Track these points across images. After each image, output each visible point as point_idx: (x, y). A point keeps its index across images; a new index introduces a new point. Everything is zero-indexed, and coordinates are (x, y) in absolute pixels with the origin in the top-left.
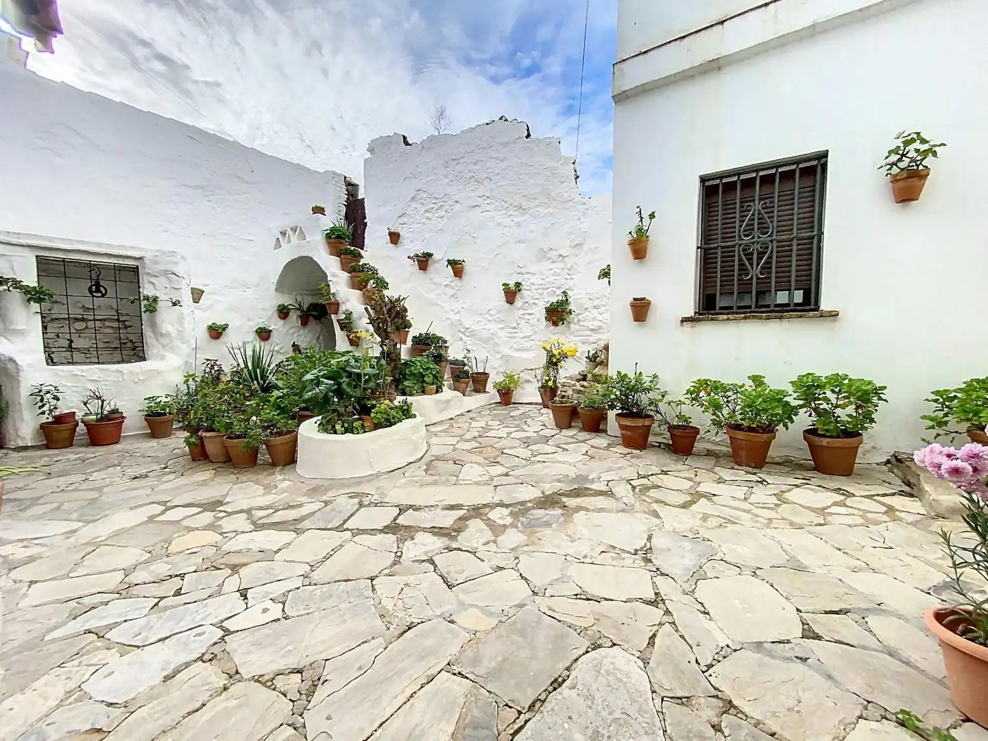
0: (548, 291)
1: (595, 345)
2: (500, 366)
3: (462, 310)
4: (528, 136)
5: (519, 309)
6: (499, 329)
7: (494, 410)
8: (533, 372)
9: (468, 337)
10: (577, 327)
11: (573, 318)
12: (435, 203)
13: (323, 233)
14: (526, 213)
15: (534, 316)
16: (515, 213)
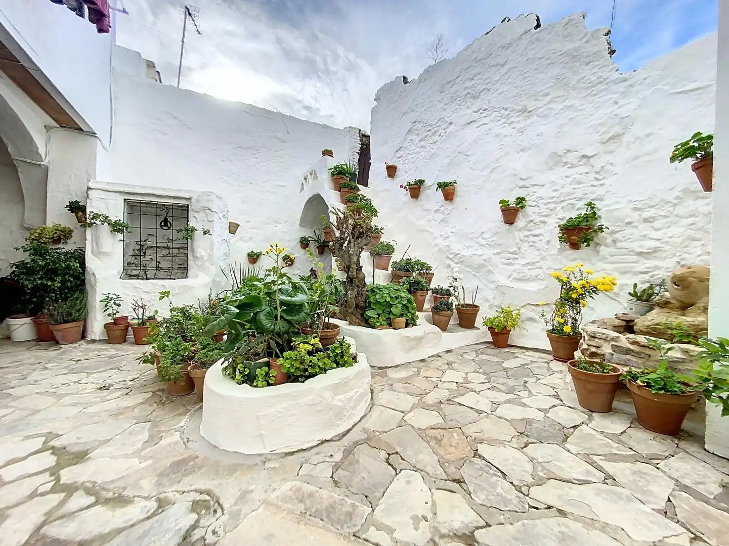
0: (563, 204)
1: (647, 277)
2: (494, 298)
3: (451, 234)
4: (538, 26)
5: (520, 230)
6: (494, 254)
7: (483, 353)
8: (540, 309)
9: (457, 263)
10: (612, 250)
11: (606, 238)
12: (429, 131)
13: (329, 172)
14: (532, 116)
15: (541, 237)
16: (517, 119)
